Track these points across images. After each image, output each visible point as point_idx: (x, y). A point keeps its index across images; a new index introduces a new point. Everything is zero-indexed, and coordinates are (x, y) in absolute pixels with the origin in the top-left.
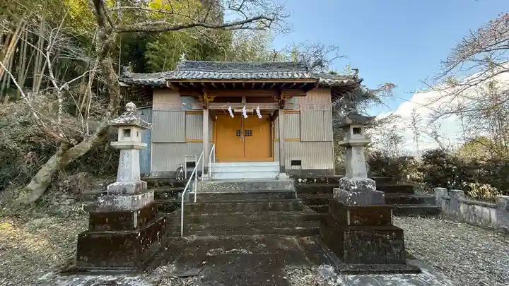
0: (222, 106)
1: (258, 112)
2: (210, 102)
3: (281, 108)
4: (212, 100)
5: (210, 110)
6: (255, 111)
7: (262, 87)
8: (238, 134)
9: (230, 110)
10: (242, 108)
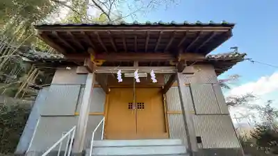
0: (111, 70)
1: (153, 75)
2: (98, 66)
3: (180, 71)
4: (101, 63)
5: (96, 74)
6: (149, 75)
7: (156, 49)
8: (130, 107)
9: (119, 74)
10: (133, 72)
